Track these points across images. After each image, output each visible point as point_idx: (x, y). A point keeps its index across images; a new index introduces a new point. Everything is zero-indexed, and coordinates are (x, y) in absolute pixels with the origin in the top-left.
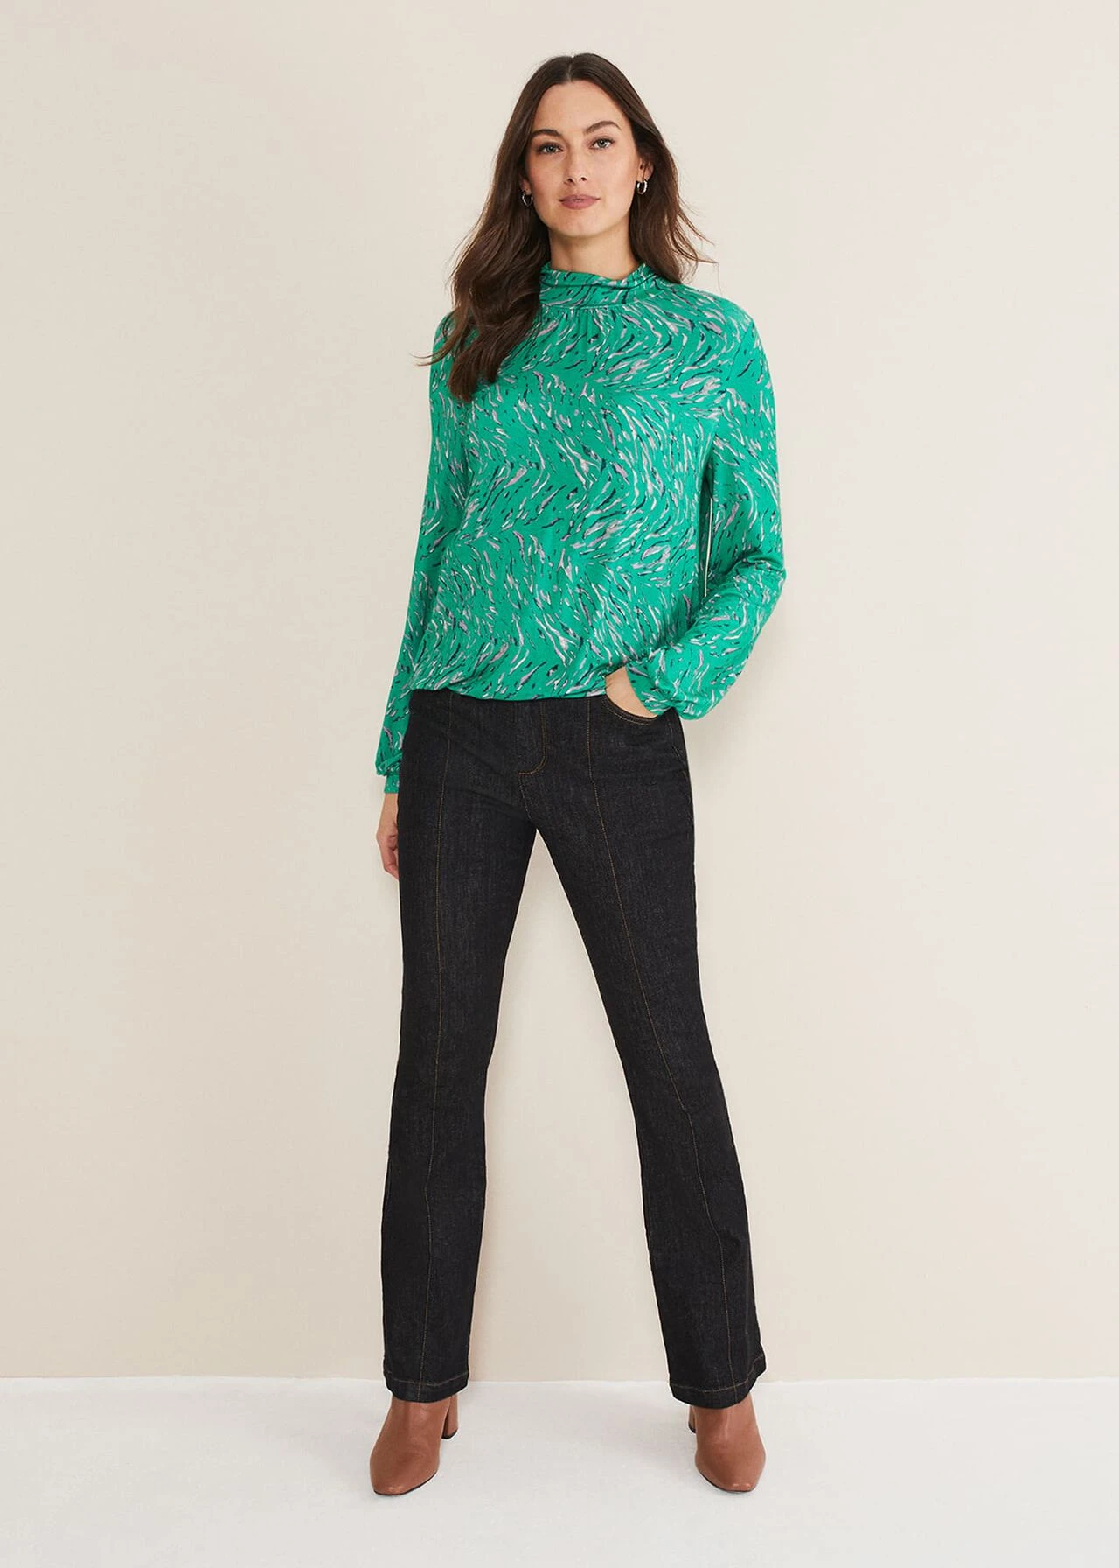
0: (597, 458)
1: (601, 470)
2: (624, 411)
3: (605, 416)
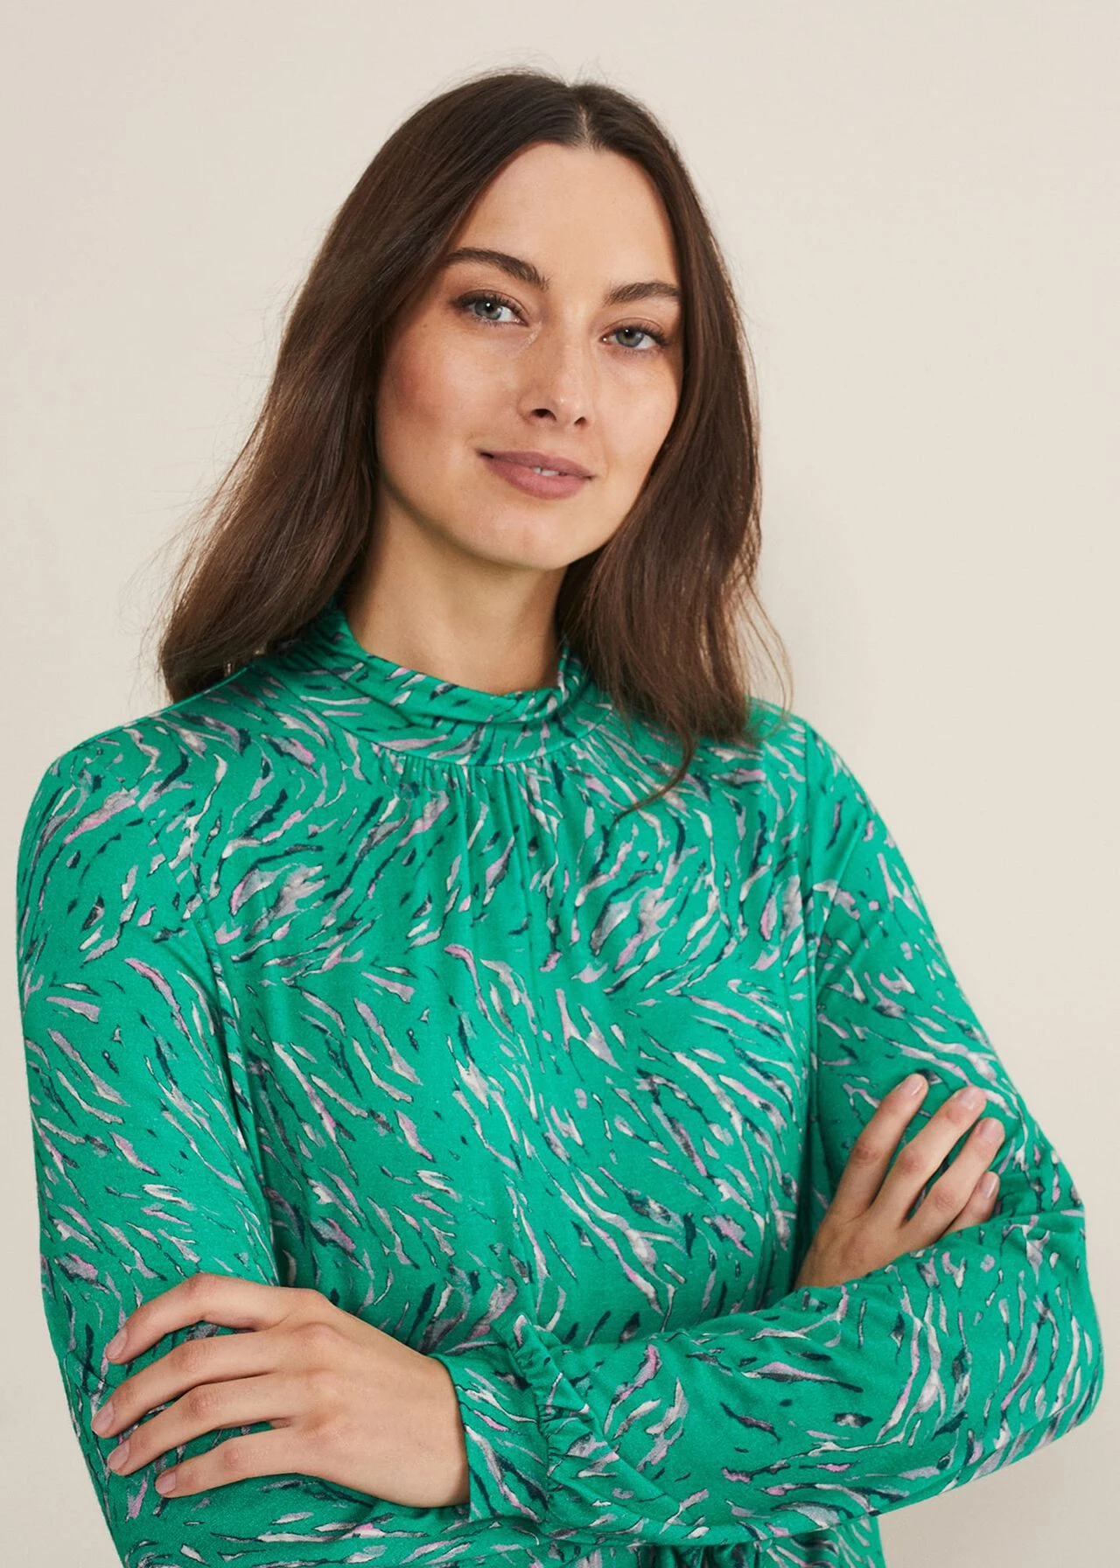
0: (668, 1218)
1: (689, 1249)
2: (695, 1068)
3: (655, 1095)
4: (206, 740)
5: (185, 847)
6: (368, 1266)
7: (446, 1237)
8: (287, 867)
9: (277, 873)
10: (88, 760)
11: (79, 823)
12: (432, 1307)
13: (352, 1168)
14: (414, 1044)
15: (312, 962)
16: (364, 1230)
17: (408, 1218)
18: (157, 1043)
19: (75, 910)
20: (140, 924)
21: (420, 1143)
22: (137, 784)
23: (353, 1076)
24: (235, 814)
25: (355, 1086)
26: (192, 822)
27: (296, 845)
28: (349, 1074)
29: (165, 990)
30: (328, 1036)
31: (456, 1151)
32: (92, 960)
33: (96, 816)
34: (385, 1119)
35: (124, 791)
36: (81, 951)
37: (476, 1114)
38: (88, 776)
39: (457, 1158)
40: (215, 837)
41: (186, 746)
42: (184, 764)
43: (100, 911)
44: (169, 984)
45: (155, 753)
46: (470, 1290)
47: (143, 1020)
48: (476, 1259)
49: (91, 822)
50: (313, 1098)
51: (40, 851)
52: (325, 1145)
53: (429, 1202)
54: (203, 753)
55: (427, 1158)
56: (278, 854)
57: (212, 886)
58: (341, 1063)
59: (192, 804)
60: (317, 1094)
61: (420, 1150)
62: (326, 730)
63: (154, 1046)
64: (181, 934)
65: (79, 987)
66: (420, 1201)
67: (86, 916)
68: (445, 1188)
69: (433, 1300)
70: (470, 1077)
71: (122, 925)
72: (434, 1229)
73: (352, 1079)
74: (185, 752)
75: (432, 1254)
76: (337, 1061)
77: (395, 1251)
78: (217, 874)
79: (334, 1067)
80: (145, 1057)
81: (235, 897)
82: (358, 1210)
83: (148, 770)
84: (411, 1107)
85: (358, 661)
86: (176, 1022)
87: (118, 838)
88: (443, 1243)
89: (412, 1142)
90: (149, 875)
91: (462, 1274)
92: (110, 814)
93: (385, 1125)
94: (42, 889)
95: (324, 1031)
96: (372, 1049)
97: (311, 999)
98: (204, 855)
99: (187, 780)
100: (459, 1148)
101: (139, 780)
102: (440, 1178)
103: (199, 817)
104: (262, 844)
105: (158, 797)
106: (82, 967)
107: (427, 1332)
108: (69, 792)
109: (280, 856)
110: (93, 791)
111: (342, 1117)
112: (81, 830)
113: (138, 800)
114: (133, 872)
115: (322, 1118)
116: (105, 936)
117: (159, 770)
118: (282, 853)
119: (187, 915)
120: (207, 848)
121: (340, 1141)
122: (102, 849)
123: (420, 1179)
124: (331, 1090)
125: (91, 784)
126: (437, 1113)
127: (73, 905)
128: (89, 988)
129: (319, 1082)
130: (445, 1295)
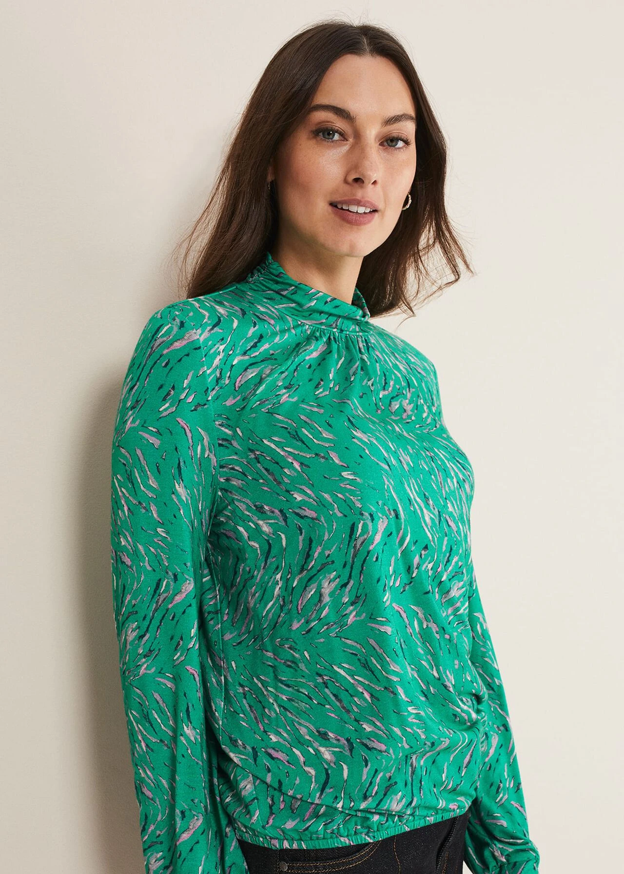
4: (227, 311)
5: (216, 361)
6: (324, 522)
7: (358, 500)
8: (263, 366)
9: (259, 369)
10: (177, 313)
11: (172, 344)
12: (355, 532)
13: (310, 480)
14: (330, 426)
15: (275, 401)
16: (319, 506)
17: (339, 495)
18: (179, 460)
19: (161, 390)
20: (187, 402)
21: (341, 461)
22: (200, 327)
23: (305, 443)
24: (241, 344)
25: (307, 446)
26: (222, 348)
27: (266, 358)
28: (303, 442)
29: (189, 435)
30: (289, 430)
31: (358, 461)
32: (163, 417)
33: (180, 342)
34: (323, 455)
35: (195, 331)
36: (159, 411)
37: (364, 446)
38: (178, 320)
39: (359, 464)
40: (231, 355)
41: (220, 313)
42: (220, 321)
43: (172, 392)
44: (191, 432)
45: (207, 314)
46: (371, 521)
47: (176, 449)
48: (372, 507)
49: (177, 345)
50: (287, 457)
51: (150, 355)
52: (296, 474)
53: (348, 485)
54: (227, 316)
55: (344, 466)
56: (258, 361)
57: (227, 378)
58: (297, 439)
59: (222, 339)
60: (289, 454)
61: (341, 464)
62: (277, 314)
63: (178, 462)
64: (206, 406)
65: (154, 430)
66: (344, 486)
67: (165, 394)
68: (355, 478)
69: (355, 529)
70: (358, 434)
71: (180, 401)
72: (352, 497)
73: (305, 444)
74: (220, 316)
75: (352, 509)
76: (295, 438)
77: (335, 511)
78: (229, 373)
79: (295, 441)
80: (172, 467)
81: (237, 382)
82: (316, 498)
83: (205, 321)
84: (333, 448)
85: (291, 285)
86: (190, 451)
87: (188, 355)
88: (356, 502)
89: (337, 461)
90: (197, 376)
91: (366, 514)
92: (187, 342)
93: (323, 457)
94: (148, 375)
95: (287, 428)
96: (311, 430)
97: (277, 416)
98: (225, 364)
99: (221, 328)
100: (360, 460)
101: (201, 325)
102: (352, 474)
103: (225, 345)
104: (251, 357)
105: (209, 335)
106: (158, 420)
107: (355, 545)
108: (168, 327)
109: (259, 362)
110: (180, 329)
111: (303, 460)
112: (172, 348)
113: (200, 335)
114: (191, 374)
115: (293, 464)
116: (171, 405)
117: (210, 322)
118: (260, 361)
119: (210, 398)
120: (227, 360)
121: (303, 470)
122: (180, 361)
123: (342, 476)
124: (295, 451)
125: (179, 325)
126: (346, 448)
127: (161, 387)
128: (158, 431)
129: (289, 449)
130: (360, 526)
